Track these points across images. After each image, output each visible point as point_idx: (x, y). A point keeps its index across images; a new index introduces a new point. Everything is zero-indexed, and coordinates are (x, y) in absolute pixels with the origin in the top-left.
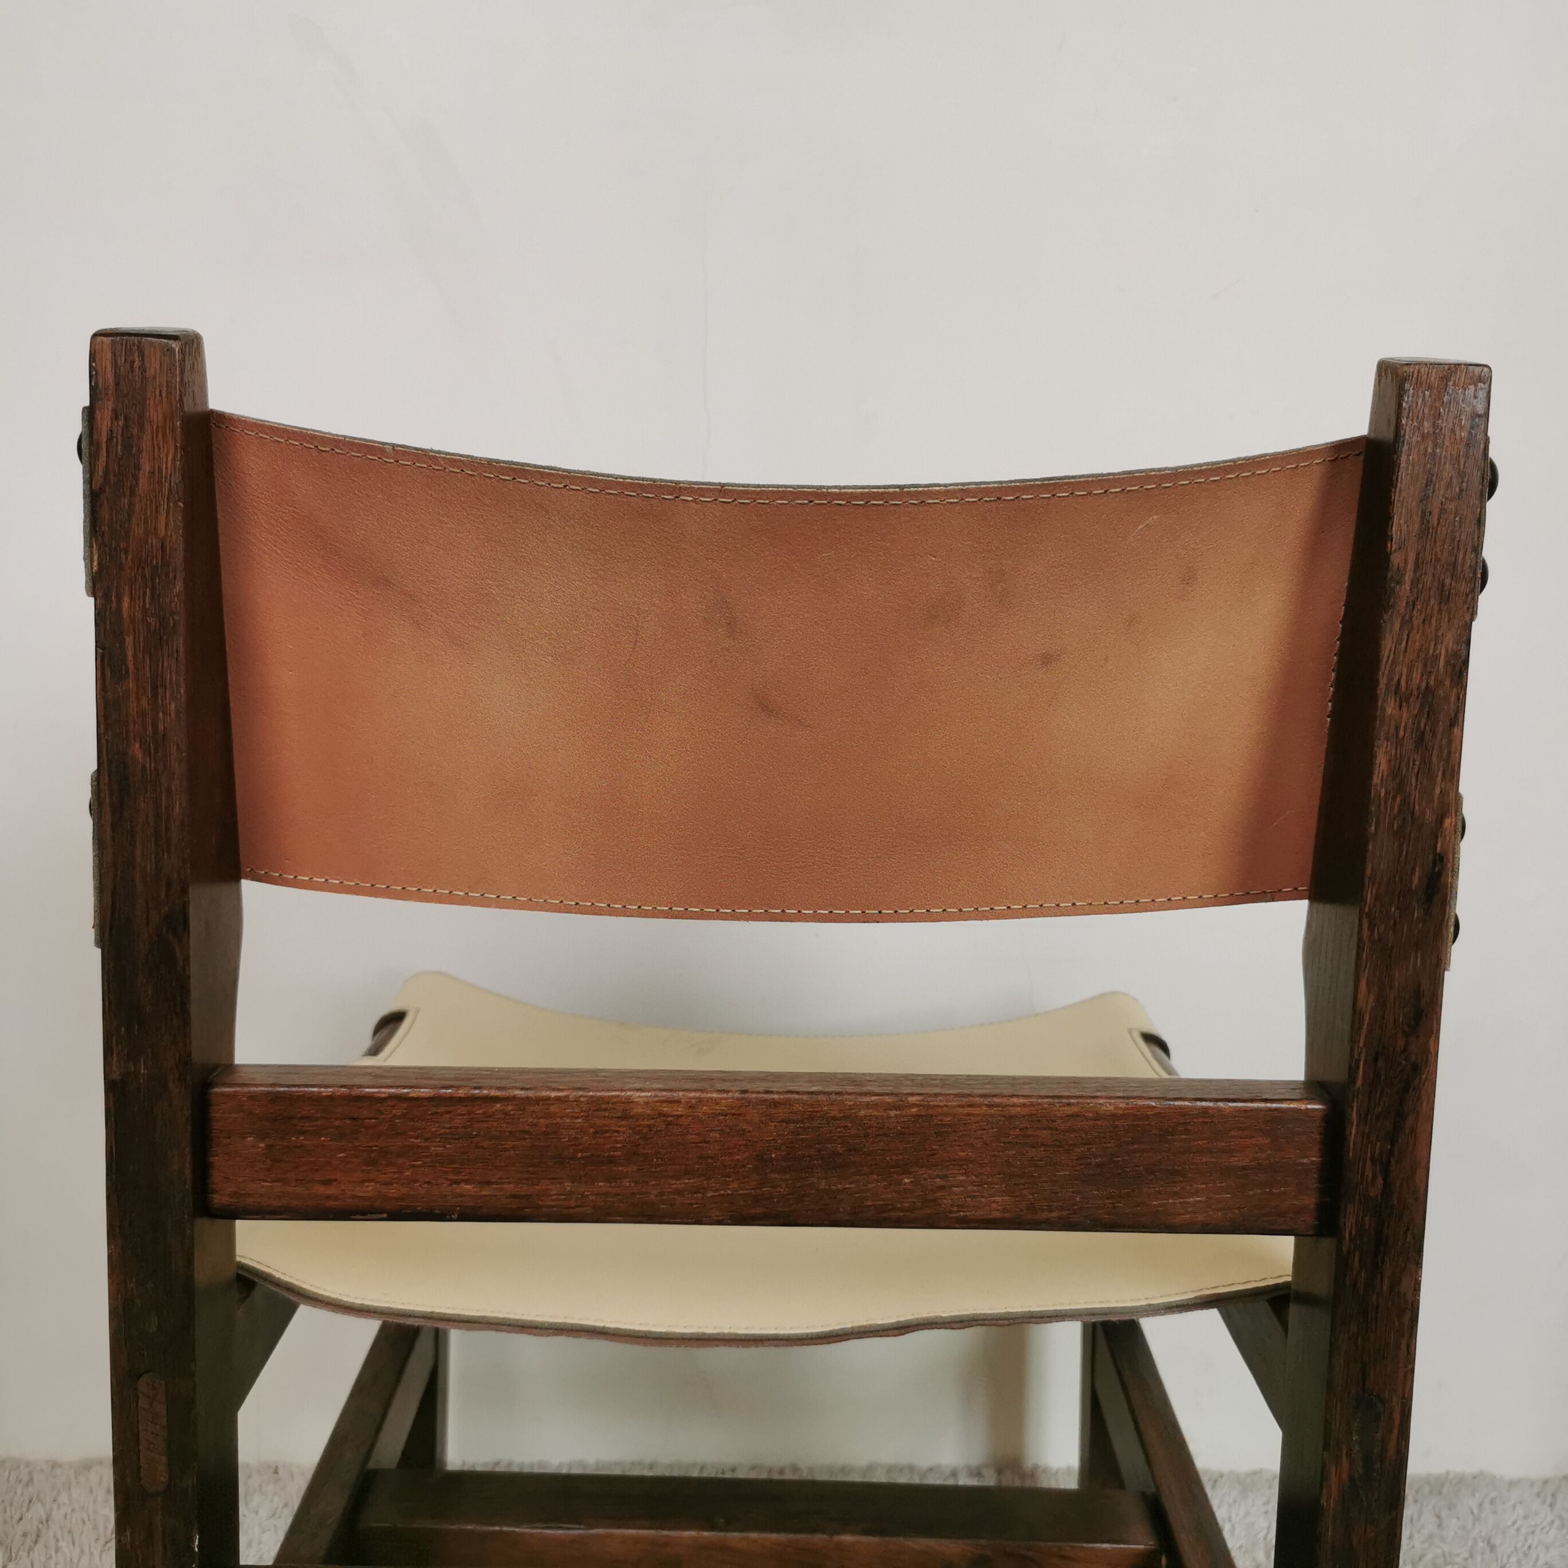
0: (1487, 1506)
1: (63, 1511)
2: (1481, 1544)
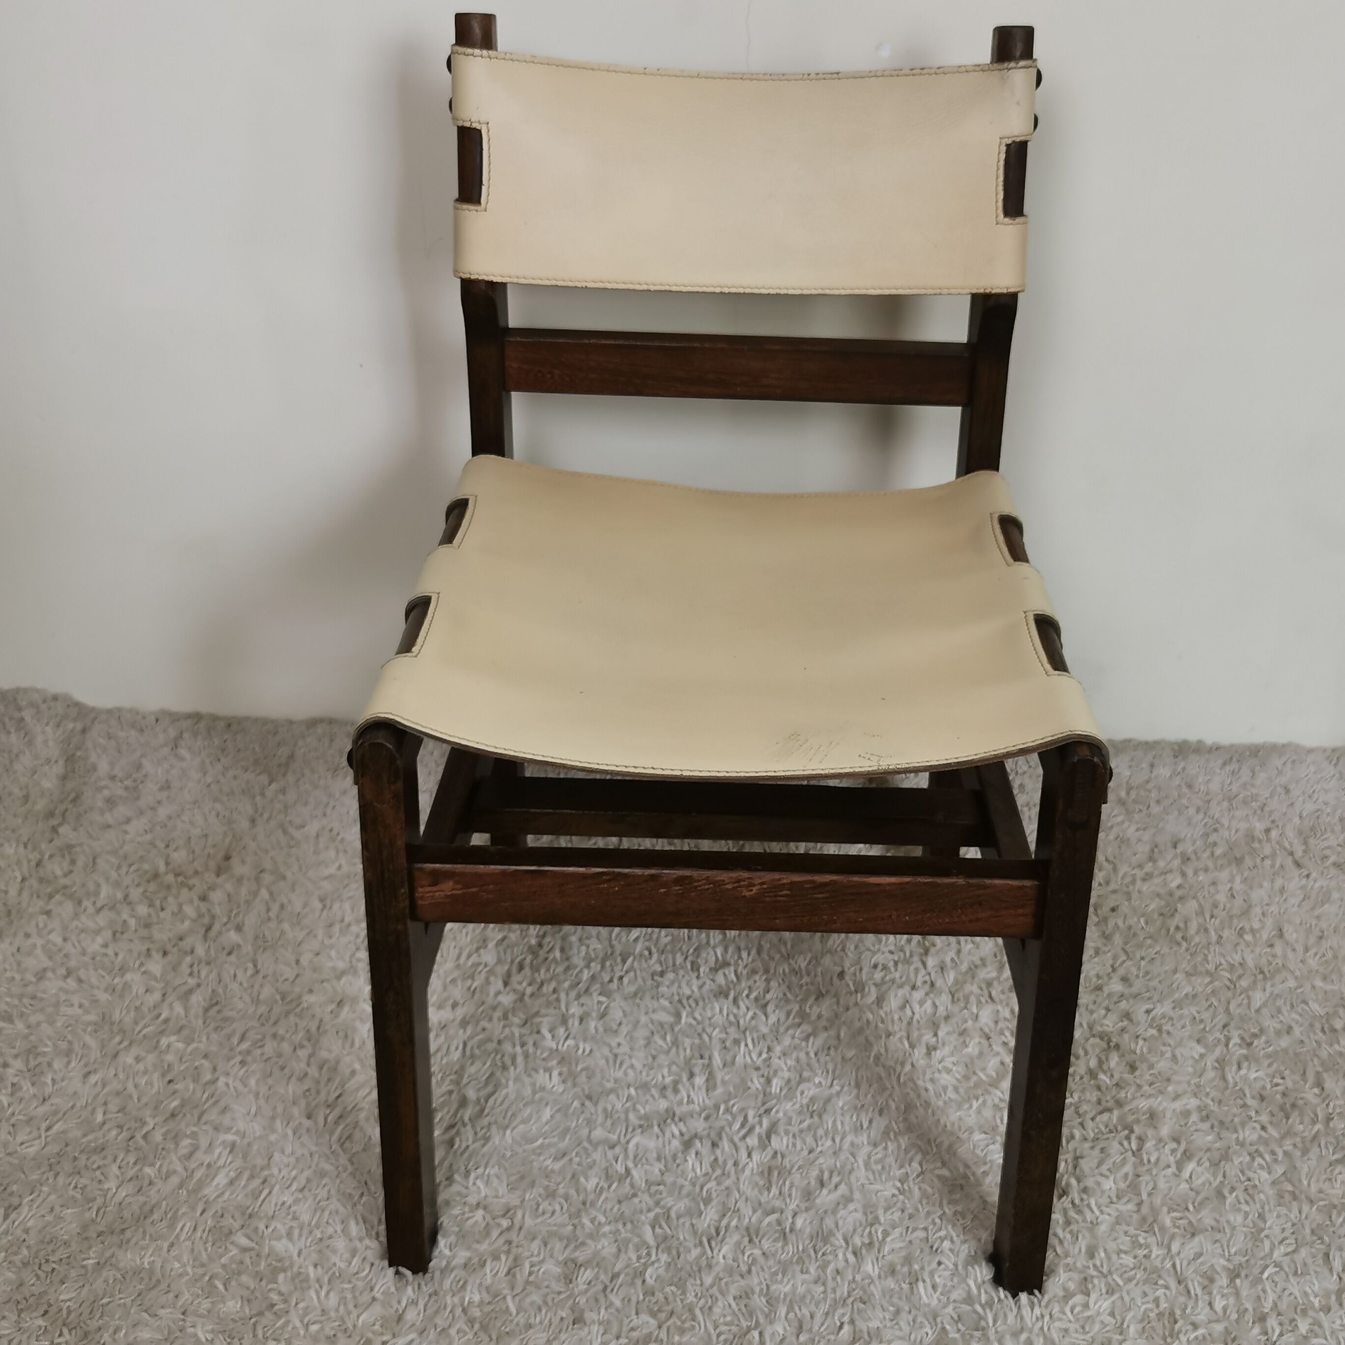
0: (1289, 765)
1: (302, 750)
2: (1279, 789)
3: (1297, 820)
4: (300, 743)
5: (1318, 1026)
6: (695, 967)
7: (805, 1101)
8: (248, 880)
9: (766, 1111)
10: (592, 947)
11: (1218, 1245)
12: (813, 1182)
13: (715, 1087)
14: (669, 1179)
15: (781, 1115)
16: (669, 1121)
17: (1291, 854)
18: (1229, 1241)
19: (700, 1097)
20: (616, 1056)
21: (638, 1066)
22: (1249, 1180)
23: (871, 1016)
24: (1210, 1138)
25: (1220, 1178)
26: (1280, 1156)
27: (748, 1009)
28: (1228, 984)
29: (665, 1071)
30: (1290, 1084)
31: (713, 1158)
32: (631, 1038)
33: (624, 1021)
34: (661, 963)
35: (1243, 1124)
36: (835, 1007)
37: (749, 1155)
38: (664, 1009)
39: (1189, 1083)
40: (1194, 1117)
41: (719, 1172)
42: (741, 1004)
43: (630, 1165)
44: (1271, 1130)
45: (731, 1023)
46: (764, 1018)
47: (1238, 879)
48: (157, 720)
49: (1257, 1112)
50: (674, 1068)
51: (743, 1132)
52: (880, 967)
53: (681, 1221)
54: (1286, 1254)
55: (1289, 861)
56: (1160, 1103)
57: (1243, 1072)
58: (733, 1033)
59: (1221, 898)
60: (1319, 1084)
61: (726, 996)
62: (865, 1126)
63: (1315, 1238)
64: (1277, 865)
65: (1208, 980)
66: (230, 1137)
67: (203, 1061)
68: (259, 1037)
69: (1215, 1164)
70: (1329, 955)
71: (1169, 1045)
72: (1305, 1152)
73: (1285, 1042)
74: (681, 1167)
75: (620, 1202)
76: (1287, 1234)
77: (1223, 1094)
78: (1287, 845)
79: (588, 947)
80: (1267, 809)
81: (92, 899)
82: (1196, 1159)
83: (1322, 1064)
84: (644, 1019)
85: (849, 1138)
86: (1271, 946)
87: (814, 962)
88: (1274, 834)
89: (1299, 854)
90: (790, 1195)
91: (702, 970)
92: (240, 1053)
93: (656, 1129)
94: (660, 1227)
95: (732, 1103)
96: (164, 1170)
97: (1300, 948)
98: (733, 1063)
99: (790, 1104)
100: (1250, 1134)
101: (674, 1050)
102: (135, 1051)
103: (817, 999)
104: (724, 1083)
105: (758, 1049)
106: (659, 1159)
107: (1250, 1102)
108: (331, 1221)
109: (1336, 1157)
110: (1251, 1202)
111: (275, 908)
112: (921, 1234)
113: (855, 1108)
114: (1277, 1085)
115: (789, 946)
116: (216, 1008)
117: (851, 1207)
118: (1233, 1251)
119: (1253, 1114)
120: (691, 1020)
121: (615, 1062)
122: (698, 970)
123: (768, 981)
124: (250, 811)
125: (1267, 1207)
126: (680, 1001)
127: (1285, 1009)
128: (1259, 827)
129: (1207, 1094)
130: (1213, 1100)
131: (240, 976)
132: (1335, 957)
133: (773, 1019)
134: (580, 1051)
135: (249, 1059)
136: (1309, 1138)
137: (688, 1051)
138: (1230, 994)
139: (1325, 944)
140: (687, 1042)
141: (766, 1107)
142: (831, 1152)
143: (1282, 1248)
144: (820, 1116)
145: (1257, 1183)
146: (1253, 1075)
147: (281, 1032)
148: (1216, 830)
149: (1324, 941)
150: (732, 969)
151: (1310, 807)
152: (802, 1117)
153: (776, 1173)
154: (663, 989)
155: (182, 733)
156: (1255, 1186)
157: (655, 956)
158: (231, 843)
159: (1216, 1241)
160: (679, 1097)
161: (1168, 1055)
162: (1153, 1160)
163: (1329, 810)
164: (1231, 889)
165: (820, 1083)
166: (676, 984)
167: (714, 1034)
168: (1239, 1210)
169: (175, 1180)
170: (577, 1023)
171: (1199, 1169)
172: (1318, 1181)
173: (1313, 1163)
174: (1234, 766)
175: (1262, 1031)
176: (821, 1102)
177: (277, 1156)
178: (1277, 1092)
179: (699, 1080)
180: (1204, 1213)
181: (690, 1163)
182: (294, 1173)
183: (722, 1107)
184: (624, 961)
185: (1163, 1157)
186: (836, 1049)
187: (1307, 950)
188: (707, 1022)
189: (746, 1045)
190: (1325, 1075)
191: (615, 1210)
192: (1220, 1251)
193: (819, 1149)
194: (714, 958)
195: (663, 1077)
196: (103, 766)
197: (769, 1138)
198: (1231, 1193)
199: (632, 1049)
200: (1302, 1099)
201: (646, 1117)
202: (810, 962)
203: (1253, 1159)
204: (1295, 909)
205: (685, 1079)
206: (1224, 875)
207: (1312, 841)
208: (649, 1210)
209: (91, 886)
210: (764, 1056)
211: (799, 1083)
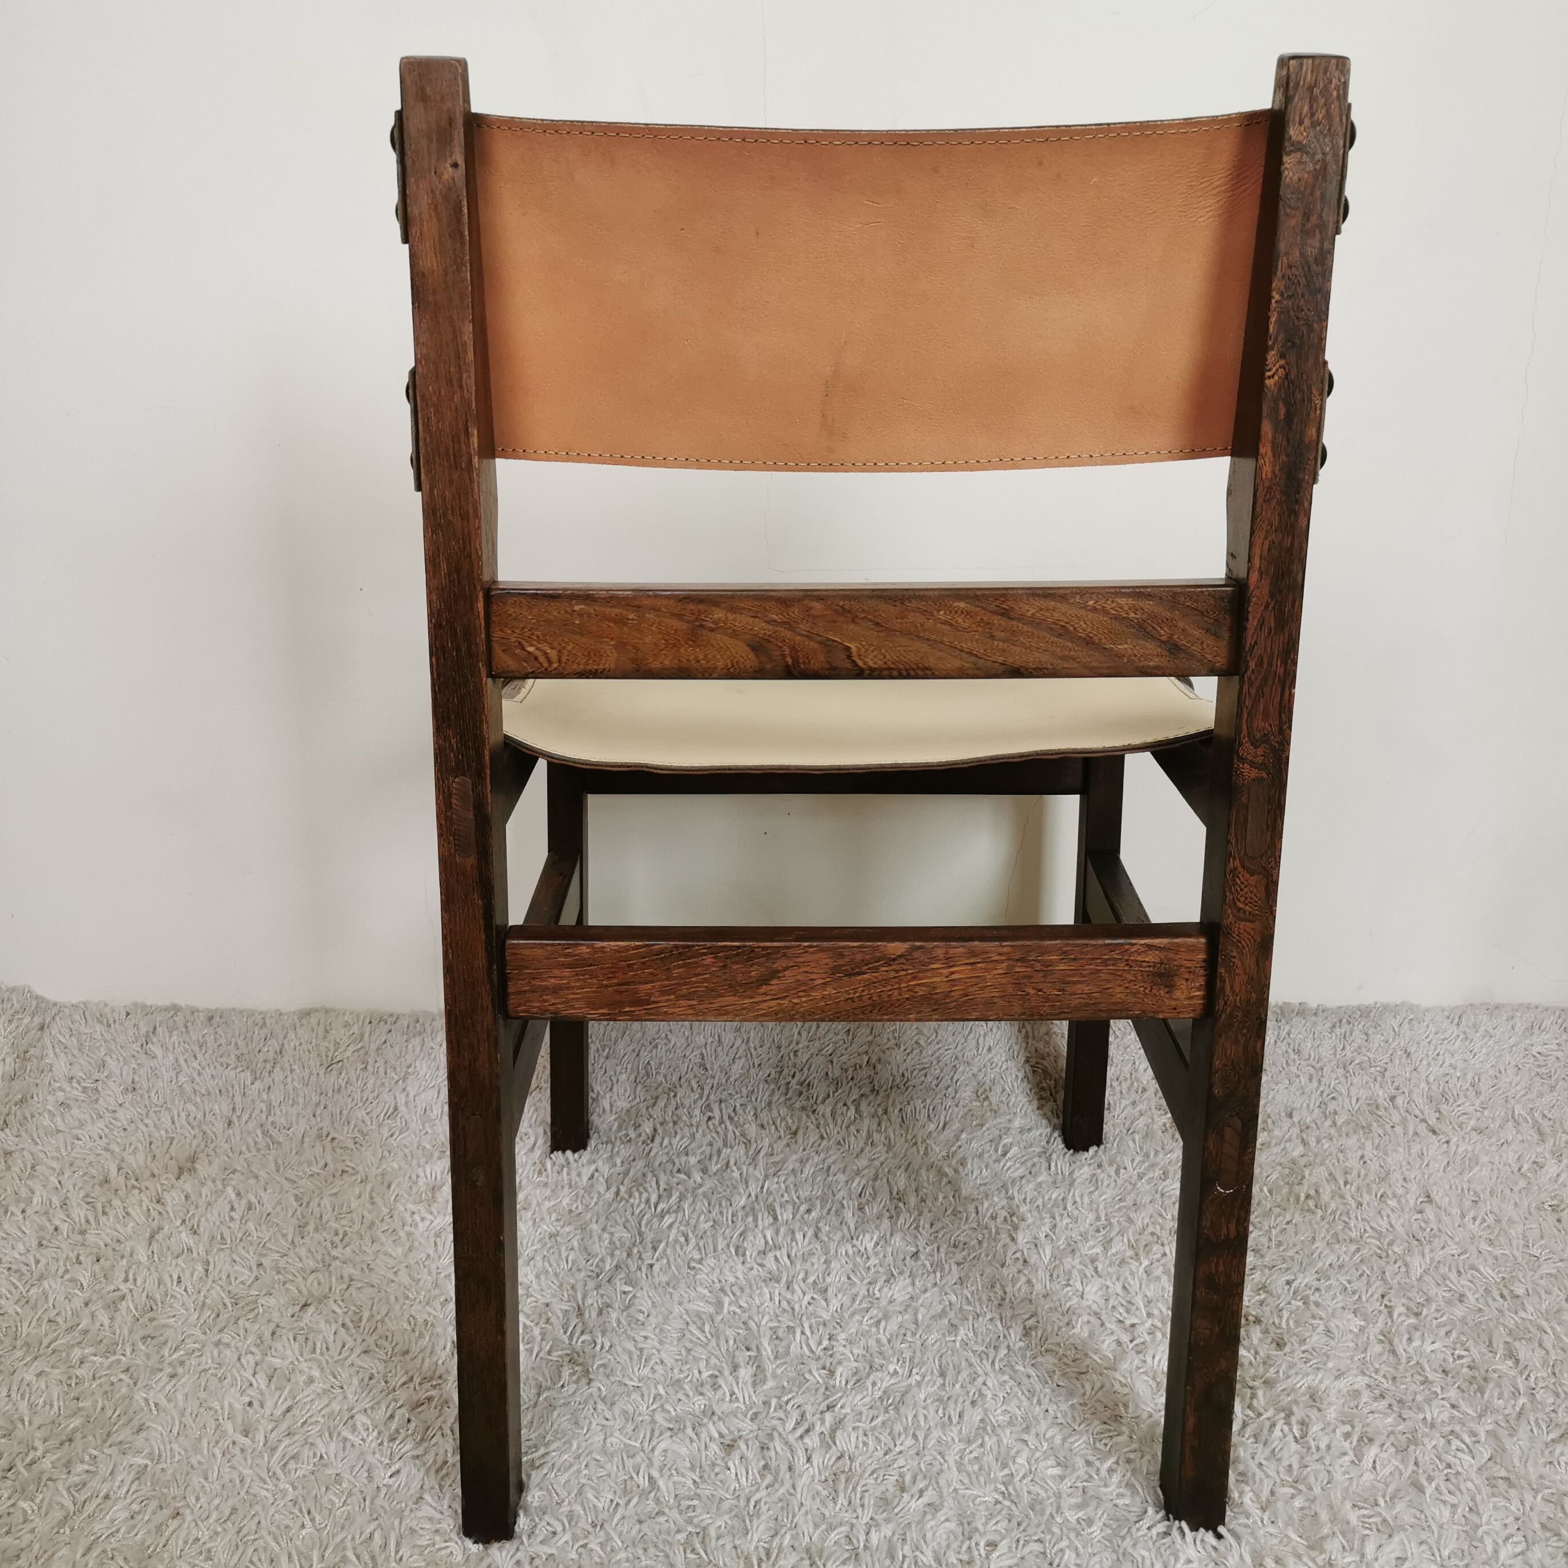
3: (1423, 1085)
4: (291, 1035)
5: (1496, 1294)
6: (740, 1251)
7: (878, 1394)
8: (214, 1181)
9: (828, 1408)
10: (616, 1235)
11: (1424, 1547)
12: (891, 1489)
13: (764, 1381)
14: (706, 1491)
15: (848, 1410)
16: (705, 1421)
17: (1424, 1120)
18: (1438, 1542)
19: (745, 1393)
20: (641, 1350)
21: (669, 1361)
22: (1449, 1466)
23: (953, 1298)
24: (1389, 1420)
25: (1411, 1467)
26: (1483, 1437)
27: (804, 1294)
28: (1379, 1252)
29: (702, 1365)
30: (1477, 1357)
31: (762, 1463)
32: (662, 1330)
33: (654, 1312)
34: (699, 1249)
35: (1428, 1401)
36: (910, 1289)
37: (809, 1460)
38: (703, 1298)
39: (1352, 1358)
40: (1365, 1397)
41: (769, 1479)
42: (796, 1286)
43: (655, 1474)
44: (1464, 1407)
45: (784, 1310)
46: (824, 1303)
47: (1369, 1145)
48: (128, 1014)
49: (1442, 1388)
50: (713, 1361)
51: (800, 1431)
52: (961, 1245)
53: (721, 1542)
54: (1516, 1556)
55: (1422, 1128)
56: (1321, 1382)
57: (1416, 1343)
58: (786, 1320)
59: (1353, 1162)
60: (1511, 1354)
61: (778, 1281)
62: (955, 1420)
63: (1548, 1534)
64: (1411, 1133)
65: (1353, 1248)
66: (139, 1460)
67: (123, 1376)
68: (197, 1346)
69: (1402, 1451)
70: (1490, 1220)
71: (1321, 1319)
72: (1513, 1432)
73: (1459, 1311)
74: (721, 1477)
75: (640, 1522)
76: (1512, 1530)
77: (1396, 1369)
78: (1417, 1112)
79: (612, 1234)
80: (1387, 1074)
81: (22, 1206)
82: (1377, 1443)
83: (1510, 1333)
84: (677, 1309)
85: (936, 1434)
86: (1421, 1212)
87: (882, 1243)
88: (1399, 1101)
89: (1433, 1121)
90: (862, 1506)
91: (748, 1253)
92: (170, 1364)
93: (689, 1431)
94: (693, 1551)
95: (785, 1399)
96: (46, 1502)
97: (1455, 1211)
98: (788, 1353)
99: (859, 1397)
100: (1438, 1412)
101: (714, 1342)
102: (38, 1365)
103: (887, 1281)
104: (775, 1376)
105: (817, 1337)
106: (692, 1468)
107: (1431, 1376)
108: (255, 1559)
109: (1552, 1436)
110: (1458, 1493)
111: (241, 1207)
112: (1037, 1547)
113: (940, 1400)
114: (1460, 1357)
115: (852, 1227)
116: (148, 1315)
117: (941, 1516)
118: (1446, 1553)
119: (1439, 1391)
120: (734, 1308)
121: (640, 1357)
122: (744, 1255)
123: (827, 1262)
124: (226, 1109)
125: (1478, 1498)
126: (722, 1290)
127: (1453, 1276)
128: (1382, 1095)
129: (1377, 1371)
130: (1384, 1376)
131: (186, 1281)
132: (1498, 1221)
133: (835, 1304)
134: (598, 1347)
135: (180, 1370)
136: (1514, 1415)
137: (731, 1342)
138: (1383, 1263)
139: (1484, 1208)
140: (731, 1333)
141: (827, 1402)
142: (912, 1452)
143: (1509, 1546)
144: (897, 1410)
145: (1460, 1469)
146: (1429, 1348)
147: (226, 1339)
148: (1333, 1098)
149: (1481, 1204)
150: (784, 1251)
151: (1435, 1071)
152: (876, 1412)
153: (843, 1478)
154: (701, 1276)
155: (155, 1028)
156: (1458, 1473)
157: (693, 1241)
158: (198, 1145)
159: (1421, 1543)
160: (720, 1393)
161: (1322, 1327)
162: (1323, 1446)
163: (1458, 1074)
164: (1362, 1157)
165: (896, 1372)
166: (718, 1270)
167: (764, 1322)
168: (1444, 1502)
169: (58, 1514)
170: (594, 1314)
171: (1384, 1455)
172: (1536, 1464)
173: (1524, 1443)
174: (1345, 1027)
175: (1428, 1300)
176: (898, 1395)
177: (196, 1480)
178: (1462, 1366)
179: (745, 1373)
180: (1400, 1506)
181: (733, 1471)
182: (216, 1501)
183: (774, 1402)
184: (655, 1249)
185: (1335, 1443)
186: (914, 1334)
187: (1463, 1216)
188: (755, 1309)
189: (803, 1333)
190: (1517, 1344)
191: (634, 1532)
192: (1427, 1555)
193: (898, 1449)
194: (763, 1241)
195: (700, 1372)
196: (61, 1067)
197: (833, 1438)
198: (1430, 1484)
199: (661, 1342)
200: (1494, 1371)
201: (678, 1420)
202: (877, 1244)
203: (1449, 1442)
204: (1441, 1174)
205: (727, 1373)
206: (1352, 1142)
207: (1444, 1107)
208: (679, 1531)
209: (24, 1193)
210: (825, 1343)
211: (868, 1375)
